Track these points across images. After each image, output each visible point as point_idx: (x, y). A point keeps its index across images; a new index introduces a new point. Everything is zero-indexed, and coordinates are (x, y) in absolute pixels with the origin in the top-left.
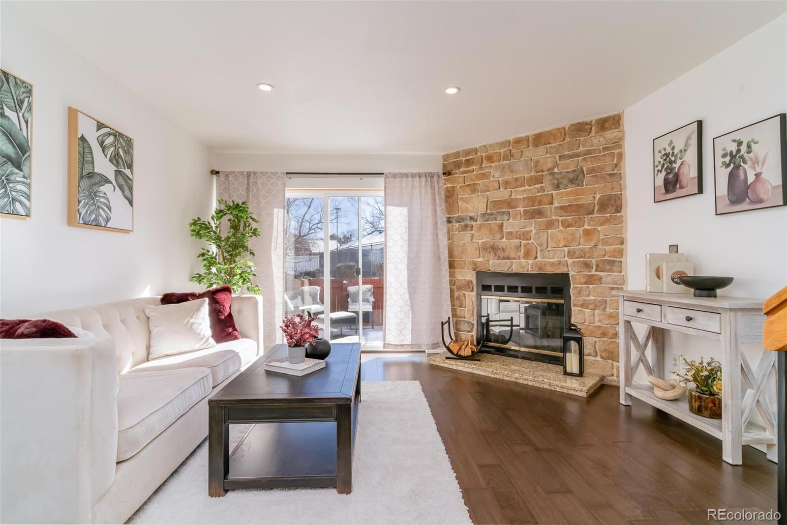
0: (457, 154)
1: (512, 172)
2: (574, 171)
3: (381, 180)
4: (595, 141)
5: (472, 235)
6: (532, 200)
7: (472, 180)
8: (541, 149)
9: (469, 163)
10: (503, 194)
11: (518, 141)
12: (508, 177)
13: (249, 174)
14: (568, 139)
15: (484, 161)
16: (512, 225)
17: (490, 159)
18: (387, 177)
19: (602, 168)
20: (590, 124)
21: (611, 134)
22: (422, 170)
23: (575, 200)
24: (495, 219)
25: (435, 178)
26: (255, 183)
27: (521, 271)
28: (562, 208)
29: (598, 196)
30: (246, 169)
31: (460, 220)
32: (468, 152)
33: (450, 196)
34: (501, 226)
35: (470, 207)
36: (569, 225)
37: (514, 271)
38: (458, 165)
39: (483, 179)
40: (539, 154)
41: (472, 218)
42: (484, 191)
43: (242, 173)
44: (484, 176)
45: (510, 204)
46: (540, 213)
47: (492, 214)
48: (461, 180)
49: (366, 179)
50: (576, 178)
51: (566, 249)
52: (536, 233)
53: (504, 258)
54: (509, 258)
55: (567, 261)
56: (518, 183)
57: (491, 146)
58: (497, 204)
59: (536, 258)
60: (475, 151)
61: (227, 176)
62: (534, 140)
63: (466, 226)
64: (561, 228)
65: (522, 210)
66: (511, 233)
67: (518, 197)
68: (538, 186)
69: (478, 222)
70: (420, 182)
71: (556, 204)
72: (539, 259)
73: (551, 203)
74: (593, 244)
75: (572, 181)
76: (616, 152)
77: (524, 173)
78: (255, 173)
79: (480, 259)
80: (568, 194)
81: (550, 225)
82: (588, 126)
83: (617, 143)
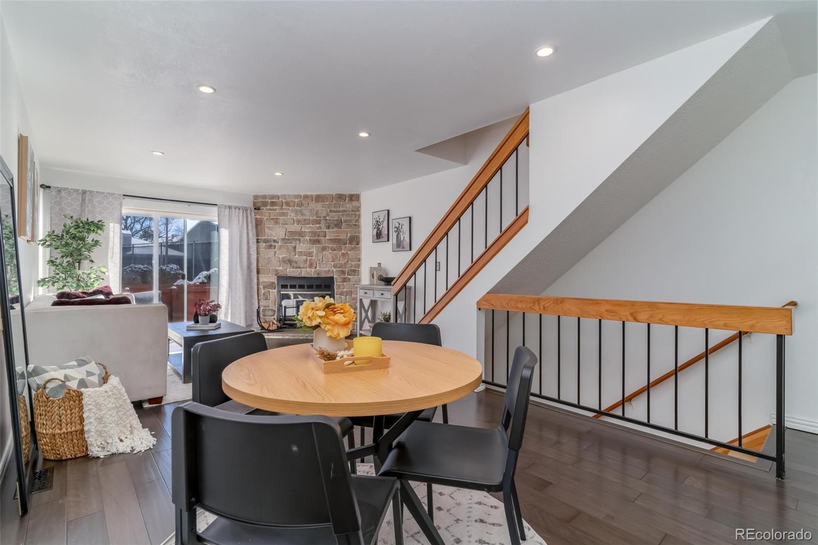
0: (264, 197)
1: (302, 214)
2: (337, 220)
3: (215, 209)
4: (348, 206)
5: (275, 252)
6: (314, 233)
7: (275, 216)
8: (320, 204)
9: (273, 204)
10: (296, 227)
11: (306, 197)
12: (300, 217)
13: (84, 192)
14: (334, 202)
15: (284, 205)
16: (302, 247)
17: (288, 204)
18: (219, 207)
19: (351, 221)
20: (345, 195)
21: (355, 204)
22: (240, 205)
23: (337, 236)
24: (291, 243)
25: (249, 211)
26: (90, 200)
27: (307, 276)
28: (330, 240)
29: (349, 235)
30: (81, 187)
31: (266, 241)
32: (273, 197)
33: (258, 224)
34: (295, 248)
35: (274, 233)
36: (334, 250)
37: (303, 276)
38: (265, 204)
39: (283, 216)
40: (318, 207)
41: (275, 241)
42: (284, 224)
43: (77, 191)
44: (284, 214)
45: (301, 234)
46: (318, 242)
47: (289, 239)
48: (267, 214)
50: (338, 224)
51: (333, 263)
52: (317, 253)
53: (296, 268)
54: (299, 268)
55: (333, 270)
56: (306, 222)
57: (289, 196)
58: (292, 233)
59: (316, 268)
60: (278, 197)
61: (60, 191)
62: (316, 198)
63: (271, 246)
64: (330, 251)
65: (308, 238)
66: (301, 252)
67: (306, 230)
68: (318, 225)
69: (279, 244)
70: (239, 212)
71: (328, 237)
72: (318, 268)
73: (325, 236)
74: (346, 261)
75: (336, 225)
76: (357, 213)
77: (308, 216)
78: (91, 192)
79: (281, 268)
80: (333, 232)
81: (324, 249)
82: (344, 197)
83: (358, 209)
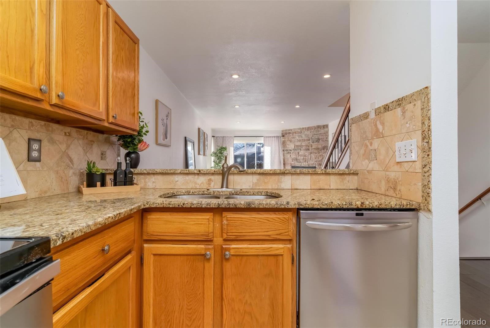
0: (286, 130)
1: (301, 137)
2: (317, 139)
3: (263, 138)
4: (322, 131)
5: (290, 155)
6: (306, 146)
7: (290, 138)
8: (309, 132)
9: (289, 133)
10: (299, 144)
11: (303, 128)
12: (300, 138)
13: (223, 137)
14: (316, 129)
15: (294, 133)
16: (302, 153)
17: (295, 133)
18: (264, 137)
19: (324, 138)
20: (321, 126)
21: (326, 129)
22: (275, 135)
23: (317, 146)
24: (297, 151)
25: (279, 138)
26: (225, 139)
27: (304, 166)
28: (314, 148)
29: (323, 146)
30: (222, 136)
31: (287, 150)
32: (289, 130)
33: (284, 143)
34: (299, 153)
35: (289, 146)
36: (316, 153)
37: (302, 166)
38: (286, 134)
39: (293, 138)
40: (308, 133)
41: (290, 150)
42: (294, 142)
43: (221, 137)
44: (294, 138)
45: (301, 146)
46: (308, 149)
47: (296, 149)
48: (287, 138)
49: (257, 138)
50: (318, 140)
51: (315, 160)
52: (308, 155)
53: (299, 162)
54: (301, 162)
55: (315, 163)
56: (304, 140)
57: (296, 129)
58: (297, 146)
59: (308, 162)
60: (291, 130)
61: (217, 137)
62: (307, 129)
63: (289, 152)
64: (314, 154)
65: (304, 148)
66: (301, 155)
67: (303, 144)
68: (308, 142)
69: (292, 151)
70: (275, 139)
71: (313, 147)
72: (309, 162)
73: (312, 147)
74: (321, 159)
75: (317, 141)
76: (327, 134)
77: (304, 137)
78: (225, 137)
79: (293, 163)
80: (315, 145)
81: (311, 153)
82: (320, 127)
83: (327, 132)
